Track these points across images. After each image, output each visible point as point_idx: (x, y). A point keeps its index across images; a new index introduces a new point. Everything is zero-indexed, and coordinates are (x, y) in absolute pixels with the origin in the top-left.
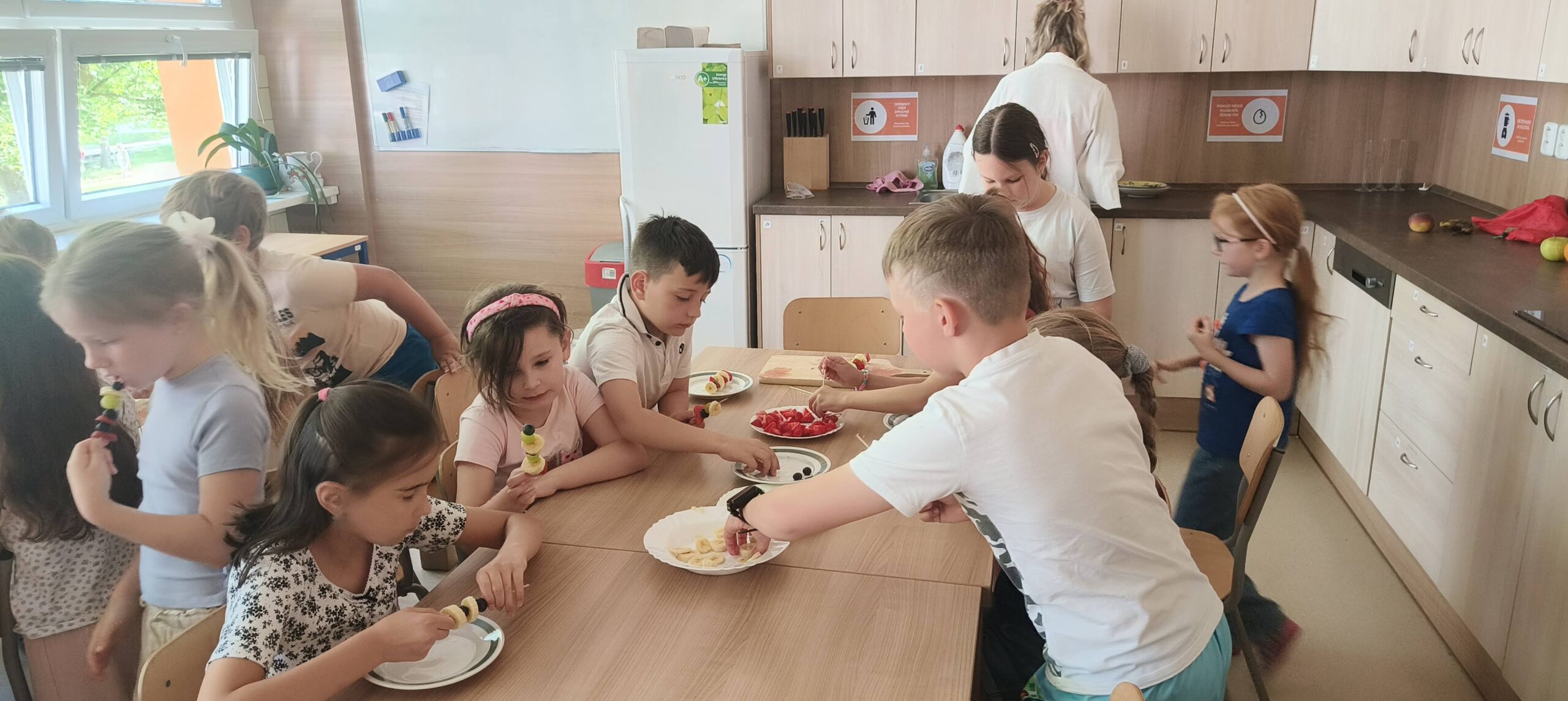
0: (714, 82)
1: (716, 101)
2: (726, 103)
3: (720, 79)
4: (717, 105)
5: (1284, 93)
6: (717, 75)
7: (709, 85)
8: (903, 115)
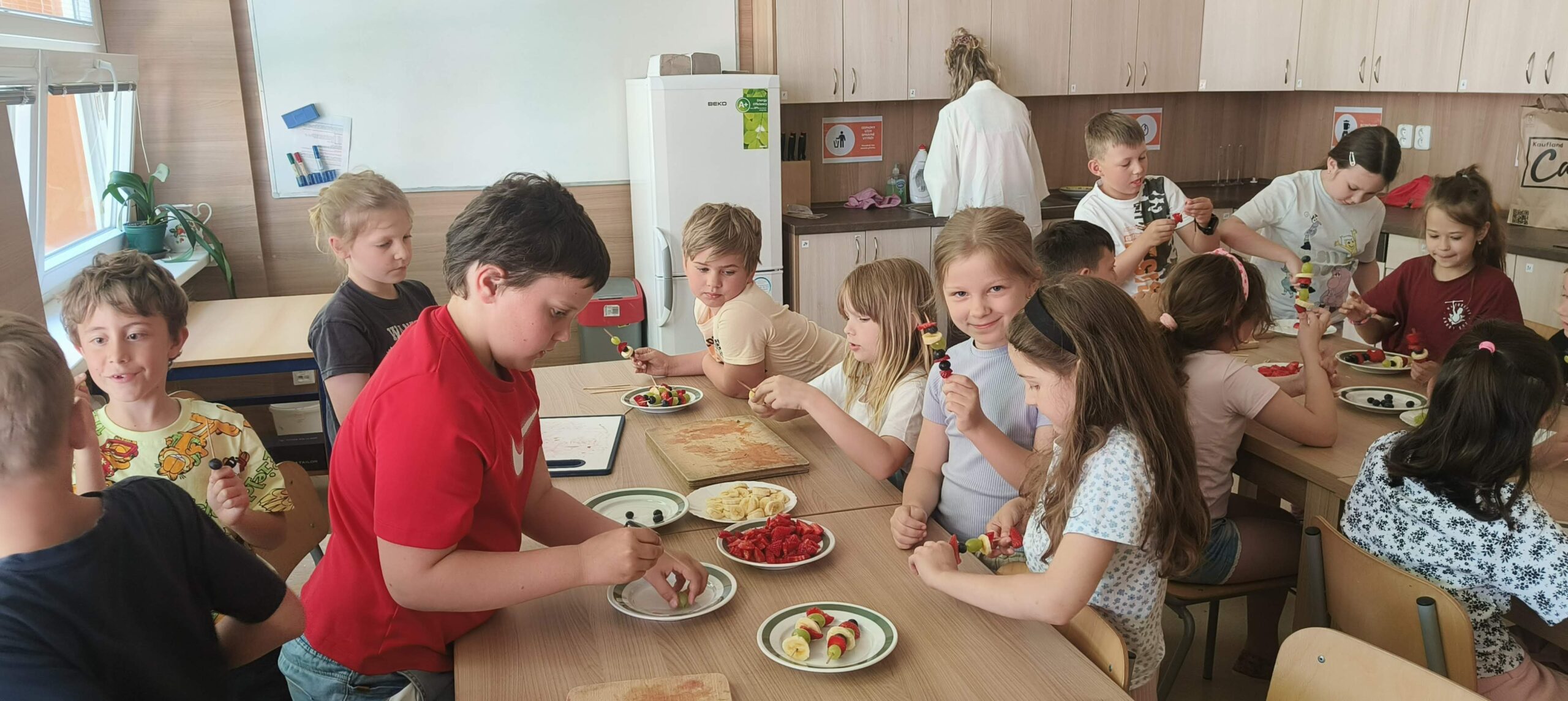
0: (755, 108)
1: (757, 127)
2: (766, 127)
3: (761, 104)
4: (757, 130)
5: (1160, 110)
6: (758, 100)
7: (750, 111)
8: (869, 138)
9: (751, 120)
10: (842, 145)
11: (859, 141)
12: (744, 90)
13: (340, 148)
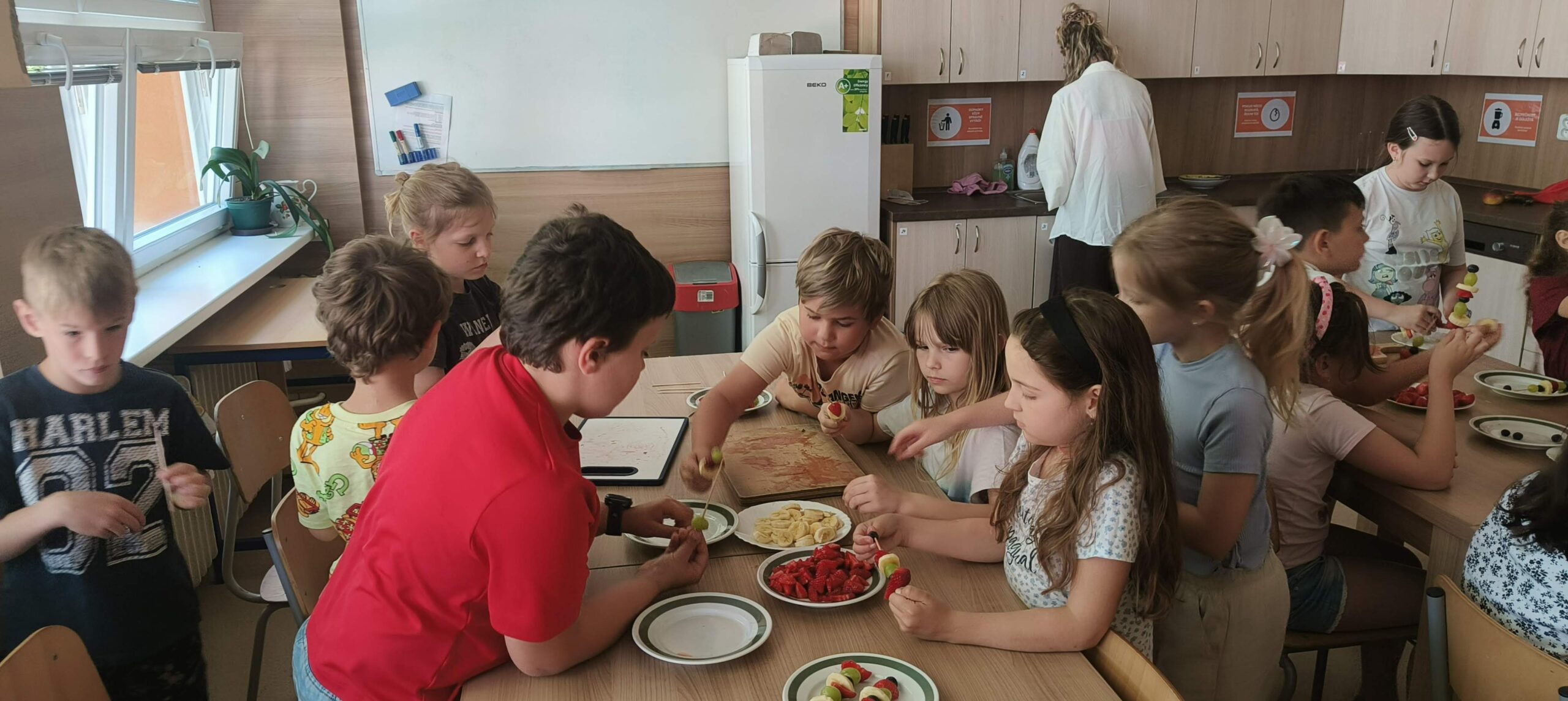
0: (856, 89)
1: (857, 109)
2: (866, 110)
3: (861, 85)
4: (857, 113)
5: (1293, 94)
6: (858, 81)
7: (850, 93)
8: (977, 121)
9: (851, 102)
10: (948, 128)
11: (965, 123)
12: (845, 70)
13: (441, 126)
